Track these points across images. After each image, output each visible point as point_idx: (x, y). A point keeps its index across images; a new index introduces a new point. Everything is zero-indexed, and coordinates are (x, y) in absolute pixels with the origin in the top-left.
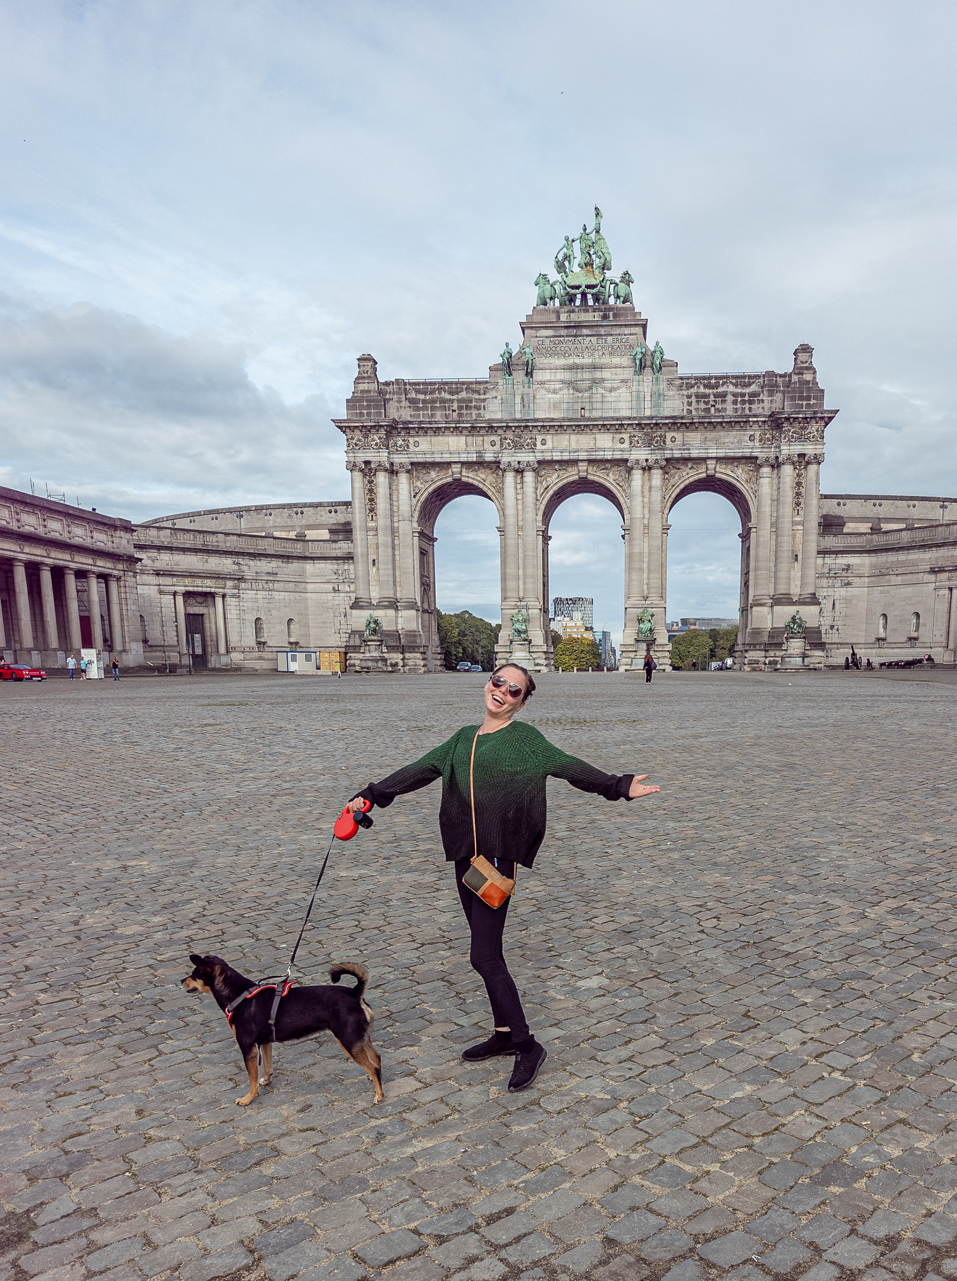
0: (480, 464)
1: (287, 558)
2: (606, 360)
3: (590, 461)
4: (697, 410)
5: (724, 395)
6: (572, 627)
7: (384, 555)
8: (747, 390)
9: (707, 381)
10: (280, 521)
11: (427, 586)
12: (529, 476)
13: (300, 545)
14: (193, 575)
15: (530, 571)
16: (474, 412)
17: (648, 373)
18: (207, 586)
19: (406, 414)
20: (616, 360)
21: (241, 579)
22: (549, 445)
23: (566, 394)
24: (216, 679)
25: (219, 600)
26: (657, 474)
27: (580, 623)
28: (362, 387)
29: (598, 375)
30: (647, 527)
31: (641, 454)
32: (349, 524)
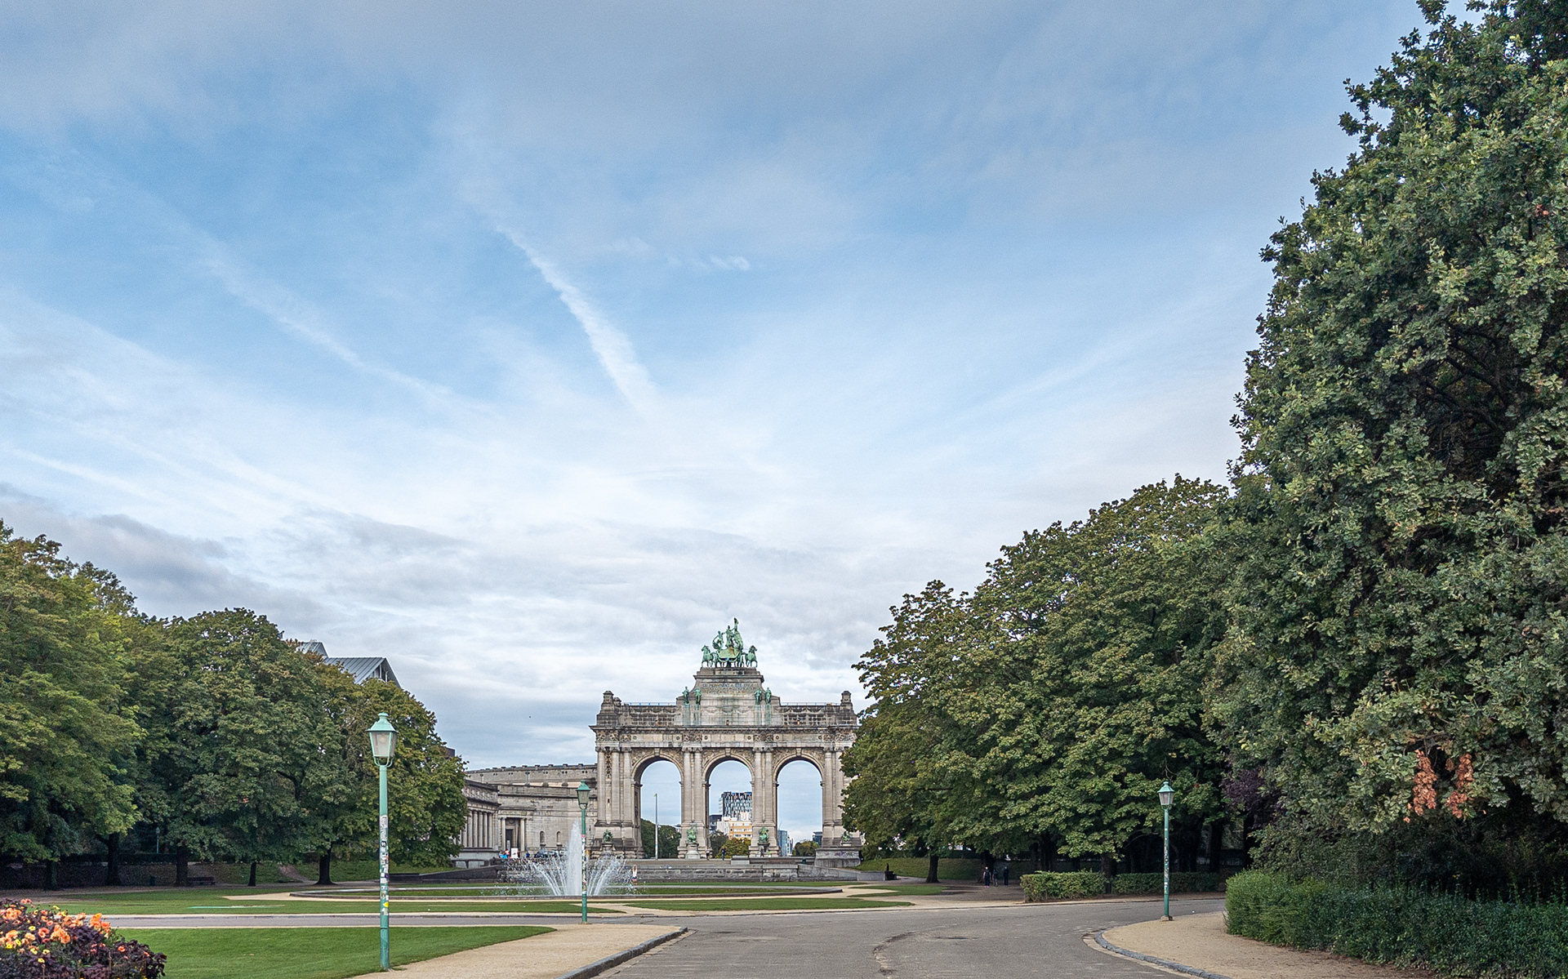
0: (671, 748)
1: (558, 798)
2: (740, 696)
3: (732, 748)
4: (790, 723)
5: (804, 715)
7: (615, 797)
8: (817, 713)
9: (796, 708)
10: (553, 776)
11: (637, 812)
12: (698, 756)
13: (565, 791)
14: (512, 809)
15: (698, 806)
16: (668, 722)
17: (763, 704)
18: (518, 814)
19: (630, 723)
20: (746, 696)
21: (535, 810)
22: (709, 739)
23: (718, 713)
25: (523, 822)
26: (769, 755)
28: (605, 708)
29: (736, 703)
30: (764, 783)
31: (760, 745)
32: (594, 779)
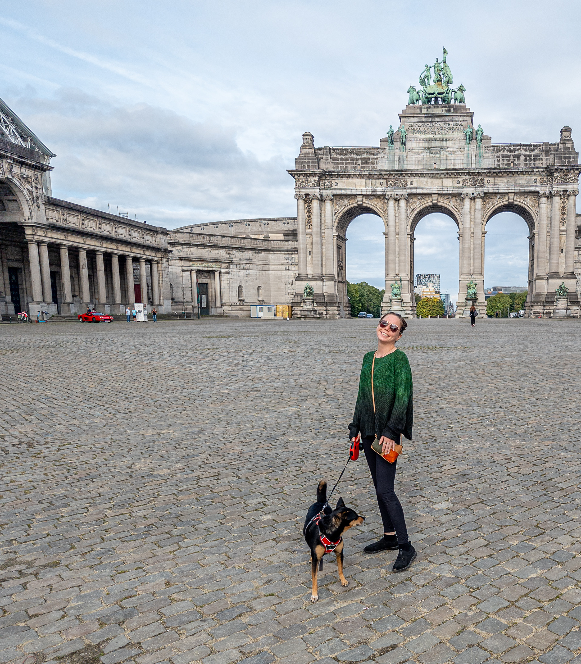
0: (374, 196)
1: (259, 250)
2: (449, 136)
3: (439, 194)
4: (503, 165)
5: (519, 156)
6: (427, 292)
7: (316, 249)
8: (533, 153)
9: (510, 148)
10: (254, 229)
11: (341, 267)
12: (403, 203)
13: (266, 243)
14: (202, 260)
15: (403, 258)
16: (371, 165)
17: (474, 143)
18: (210, 266)
19: (330, 167)
20: (455, 136)
21: (231, 263)
22: (415, 185)
23: (425, 155)
24: (214, 321)
25: (217, 275)
26: (479, 202)
27: (432, 289)
28: (304, 151)
29: (444, 144)
30: (472, 233)
31: (469, 190)
32: (295, 230)
